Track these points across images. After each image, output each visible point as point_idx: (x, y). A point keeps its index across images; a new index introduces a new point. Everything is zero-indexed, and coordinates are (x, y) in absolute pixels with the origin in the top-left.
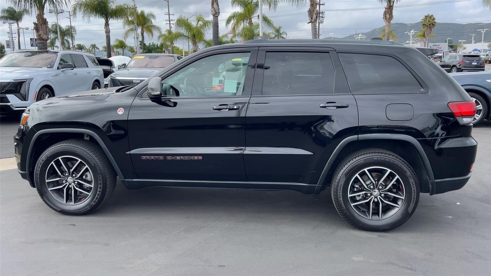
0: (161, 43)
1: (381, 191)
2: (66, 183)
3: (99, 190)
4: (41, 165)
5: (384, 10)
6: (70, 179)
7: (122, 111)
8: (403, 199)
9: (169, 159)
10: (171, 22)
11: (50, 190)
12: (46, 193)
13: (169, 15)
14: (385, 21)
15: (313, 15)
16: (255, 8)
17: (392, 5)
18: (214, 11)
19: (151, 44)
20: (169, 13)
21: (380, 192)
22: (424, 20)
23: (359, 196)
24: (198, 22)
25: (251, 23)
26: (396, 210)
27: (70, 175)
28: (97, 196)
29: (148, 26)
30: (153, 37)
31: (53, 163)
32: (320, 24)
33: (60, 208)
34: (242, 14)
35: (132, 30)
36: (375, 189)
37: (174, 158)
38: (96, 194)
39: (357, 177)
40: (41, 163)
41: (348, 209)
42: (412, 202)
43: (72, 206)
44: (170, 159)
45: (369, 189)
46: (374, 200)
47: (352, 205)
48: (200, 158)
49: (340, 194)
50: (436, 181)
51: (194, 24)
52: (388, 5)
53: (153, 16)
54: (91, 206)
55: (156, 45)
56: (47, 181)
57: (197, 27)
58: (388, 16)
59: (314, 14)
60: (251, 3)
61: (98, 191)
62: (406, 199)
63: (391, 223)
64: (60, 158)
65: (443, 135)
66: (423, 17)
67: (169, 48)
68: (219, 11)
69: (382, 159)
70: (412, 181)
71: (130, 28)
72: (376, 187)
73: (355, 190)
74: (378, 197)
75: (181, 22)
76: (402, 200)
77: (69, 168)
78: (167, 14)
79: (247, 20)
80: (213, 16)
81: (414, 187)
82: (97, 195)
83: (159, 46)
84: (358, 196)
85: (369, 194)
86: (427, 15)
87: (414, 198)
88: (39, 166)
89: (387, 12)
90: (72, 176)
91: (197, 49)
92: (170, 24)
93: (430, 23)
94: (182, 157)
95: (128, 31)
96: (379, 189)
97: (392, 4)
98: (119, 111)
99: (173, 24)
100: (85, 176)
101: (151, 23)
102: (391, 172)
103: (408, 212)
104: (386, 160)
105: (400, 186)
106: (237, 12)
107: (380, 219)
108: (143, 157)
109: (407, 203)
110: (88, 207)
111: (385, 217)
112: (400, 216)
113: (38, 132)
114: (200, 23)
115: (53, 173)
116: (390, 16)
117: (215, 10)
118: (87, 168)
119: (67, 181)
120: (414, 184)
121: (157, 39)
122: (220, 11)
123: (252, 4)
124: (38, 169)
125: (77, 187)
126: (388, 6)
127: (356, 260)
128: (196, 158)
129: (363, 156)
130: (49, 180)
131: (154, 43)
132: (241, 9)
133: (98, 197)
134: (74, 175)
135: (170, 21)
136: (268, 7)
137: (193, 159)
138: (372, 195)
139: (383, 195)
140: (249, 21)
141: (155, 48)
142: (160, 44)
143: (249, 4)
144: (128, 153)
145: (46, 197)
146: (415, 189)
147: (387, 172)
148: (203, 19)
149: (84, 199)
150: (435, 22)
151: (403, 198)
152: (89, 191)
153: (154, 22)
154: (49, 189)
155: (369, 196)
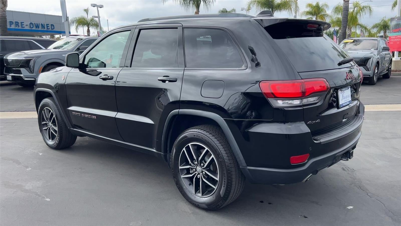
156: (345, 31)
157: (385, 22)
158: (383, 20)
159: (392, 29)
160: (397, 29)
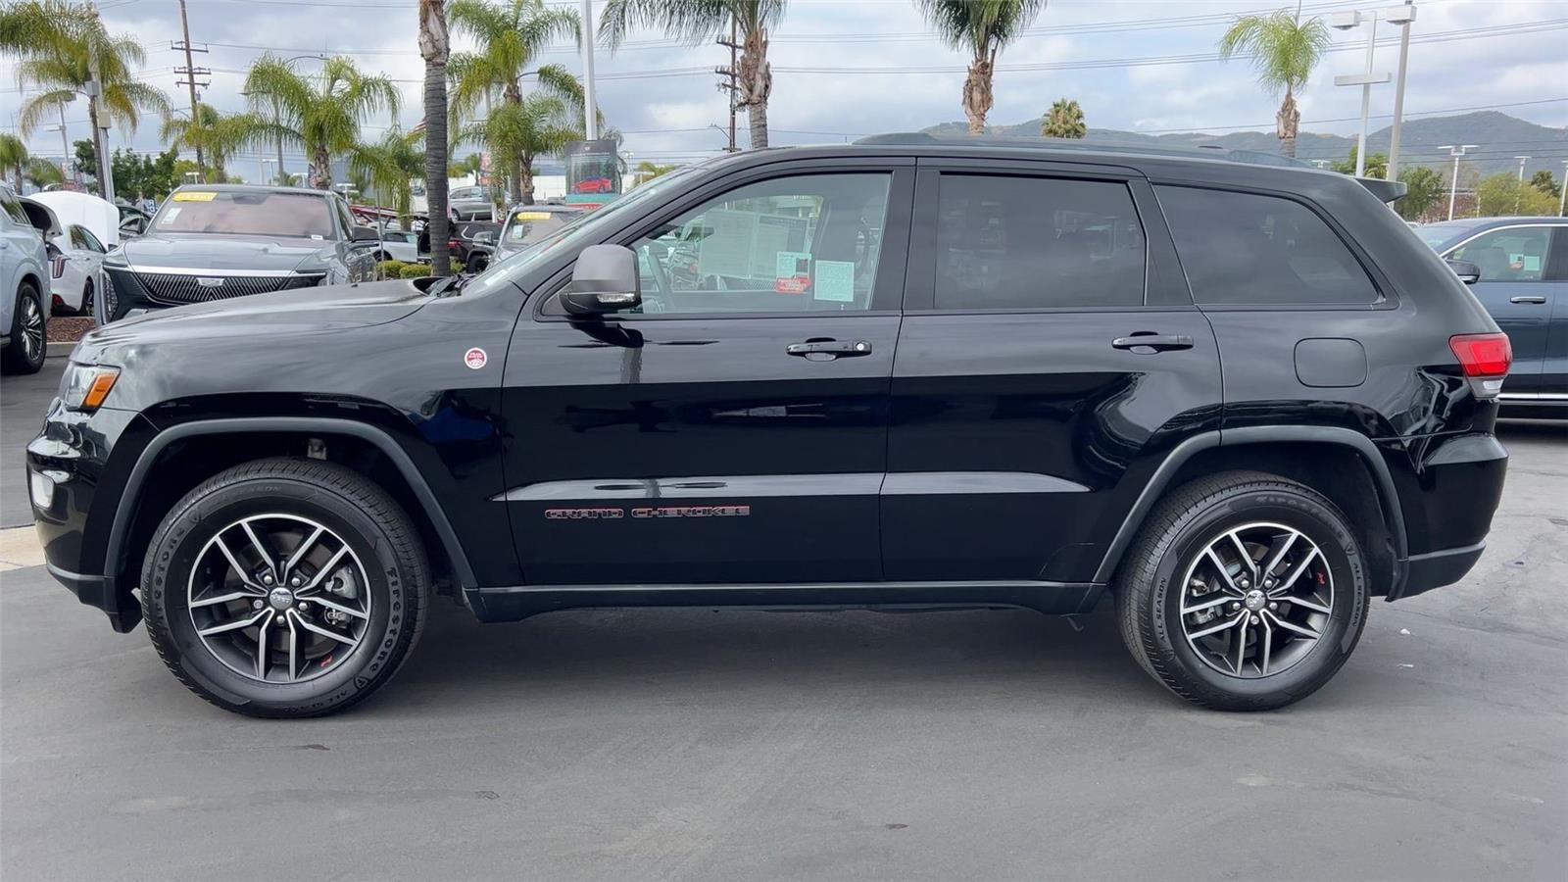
0: (162, 154)
1: (1268, 594)
2: (264, 608)
3: (391, 626)
4: (172, 547)
5: (966, 76)
6: (280, 595)
7: (483, 359)
8: (1327, 614)
9: (640, 516)
10: (195, 76)
11: (205, 636)
12: (189, 645)
13: (188, 51)
14: (970, 111)
15: (753, 79)
16: (528, 42)
17: (989, 61)
18: (430, 45)
19: (123, 155)
20: (188, 45)
21: (1266, 596)
22: (1052, 117)
23: (1204, 611)
24: (334, 80)
25: (515, 97)
26: (1307, 646)
27: (281, 580)
28: (382, 648)
29: (115, 87)
30: (138, 129)
31: (217, 538)
32: (736, 112)
33: (246, 698)
34: (485, 63)
35: (52, 98)
36: (1253, 589)
37: (657, 513)
38: (381, 642)
39: (1207, 555)
40: (175, 542)
41: (1178, 652)
42: (1352, 620)
43: (290, 686)
44: (645, 516)
45: (1239, 590)
46: (1250, 623)
47: (1190, 637)
48: (745, 510)
49: (1159, 605)
50: (1412, 558)
51: (319, 88)
52: (977, 60)
53: (136, 51)
54: (360, 681)
55: (144, 159)
56: (192, 604)
57: (329, 100)
58: (977, 96)
59: (758, 76)
60: (516, 26)
61: (388, 631)
62: (1336, 612)
63: (1294, 685)
64: (244, 522)
65: (1437, 430)
66: (1047, 108)
67: (187, 174)
68: (447, 44)
69: (1280, 500)
70: (1354, 560)
71: (45, 94)
72: (1258, 584)
73: (1195, 593)
74: (1261, 612)
75: (269, 79)
76: (1324, 616)
77: (278, 557)
78: (179, 46)
79: (501, 83)
80: (424, 62)
81: (1359, 578)
82: (384, 642)
83: (153, 163)
84: (1200, 611)
85: (1236, 605)
86: (1059, 101)
87: (1358, 609)
88: (167, 554)
89: (974, 83)
90: (289, 585)
91: (329, 178)
92: (192, 84)
93: (1068, 127)
94: (684, 510)
95: (37, 102)
96: (1264, 589)
97: (990, 56)
98: (469, 359)
99: (204, 85)
100: (332, 582)
101: (126, 75)
102: (1299, 536)
103: (1340, 649)
104: (1290, 502)
105: (1321, 576)
106: (464, 52)
107: (1265, 674)
108: (552, 511)
109: (1337, 625)
110: (350, 689)
111: (1275, 669)
112: (1320, 663)
113: (161, 431)
114: (342, 85)
115: (215, 574)
116: (985, 96)
117: (433, 41)
118: (347, 553)
119: (267, 602)
120: (1360, 568)
121: (157, 136)
122: (450, 46)
123: (519, 28)
124: (160, 562)
125: (307, 620)
126: (979, 63)
127: (1250, 784)
128: (730, 510)
129: (1227, 493)
130: (200, 599)
131: (135, 152)
132: (479, 44)
133: (385, 650)
134: (295, 580)
135: (191, 74)
136: (573, 42)
137: (720, 514)
138: (1246, 606)
139: (1273, 605)
140: (508, 88)
141: (139, 172)
142: (159, 157)
143: (505, 28)
144: (502, 498)
145: (189, 660)
146: (1361, 583)
147: (1289, 537)
148: (352, 70)
149: (332, 663)
150: (1082, 125)
151: (1329, 610)
152: (349, 634)
153: (136, 72)
154: (201, 633)
155: (1234, 611)
156: (441, 174)
157: (400, 143)
158: (393, 136)
159: (575, 182)
160: (593, 182)
